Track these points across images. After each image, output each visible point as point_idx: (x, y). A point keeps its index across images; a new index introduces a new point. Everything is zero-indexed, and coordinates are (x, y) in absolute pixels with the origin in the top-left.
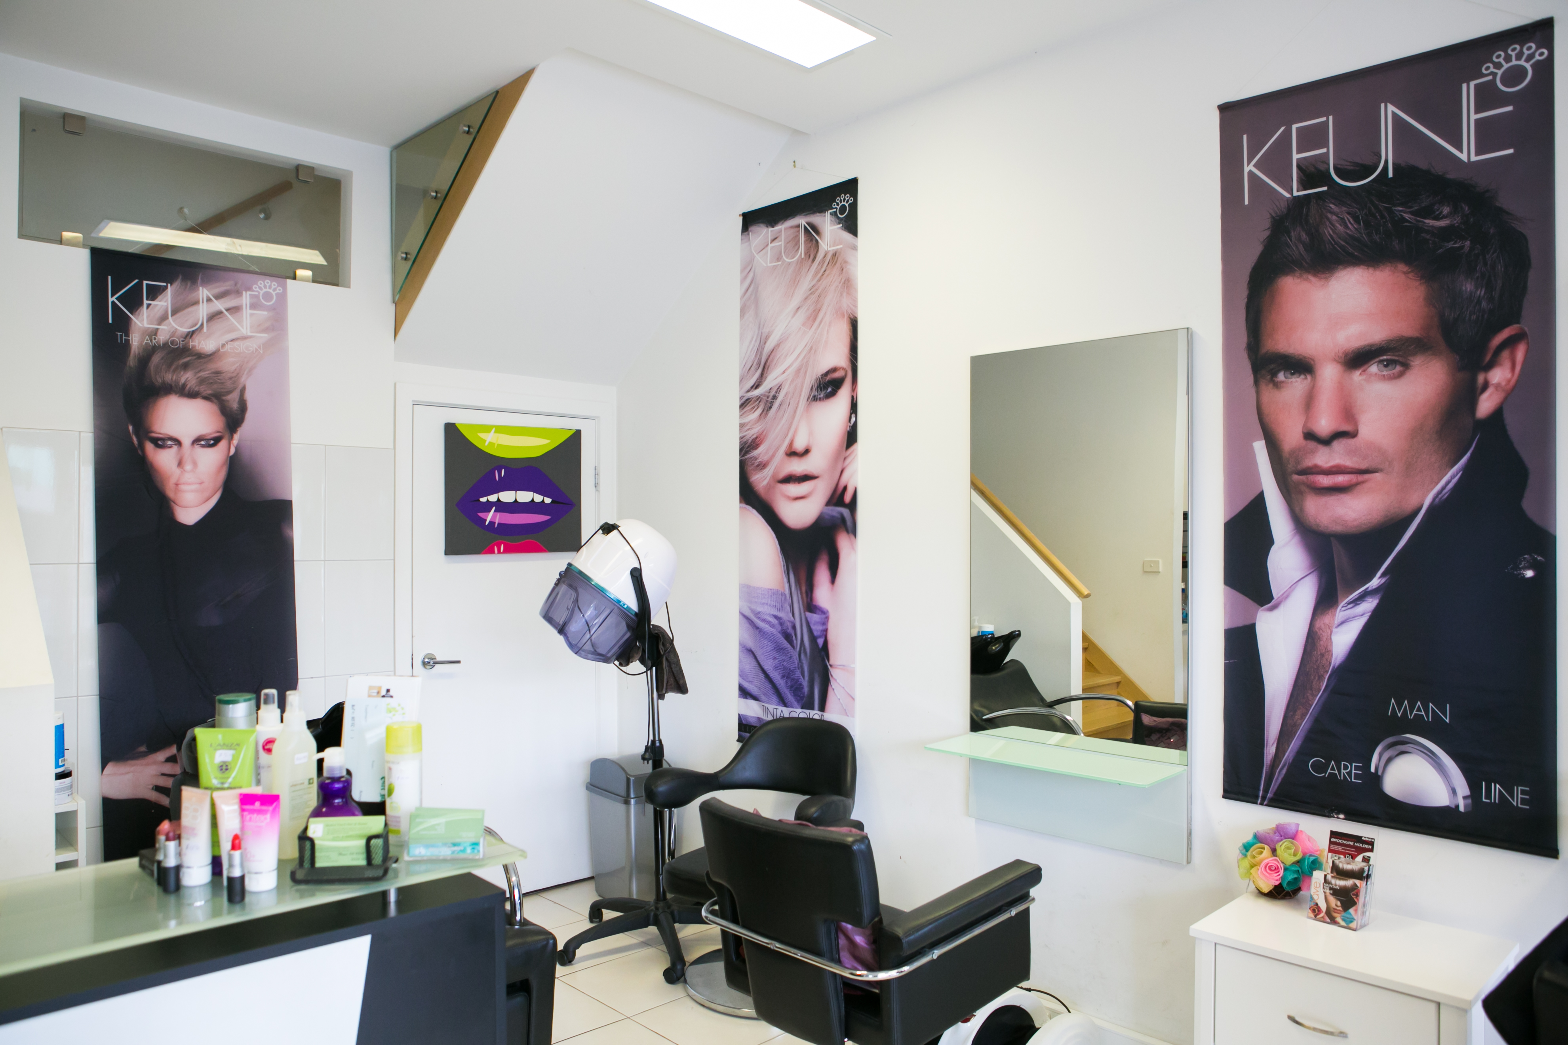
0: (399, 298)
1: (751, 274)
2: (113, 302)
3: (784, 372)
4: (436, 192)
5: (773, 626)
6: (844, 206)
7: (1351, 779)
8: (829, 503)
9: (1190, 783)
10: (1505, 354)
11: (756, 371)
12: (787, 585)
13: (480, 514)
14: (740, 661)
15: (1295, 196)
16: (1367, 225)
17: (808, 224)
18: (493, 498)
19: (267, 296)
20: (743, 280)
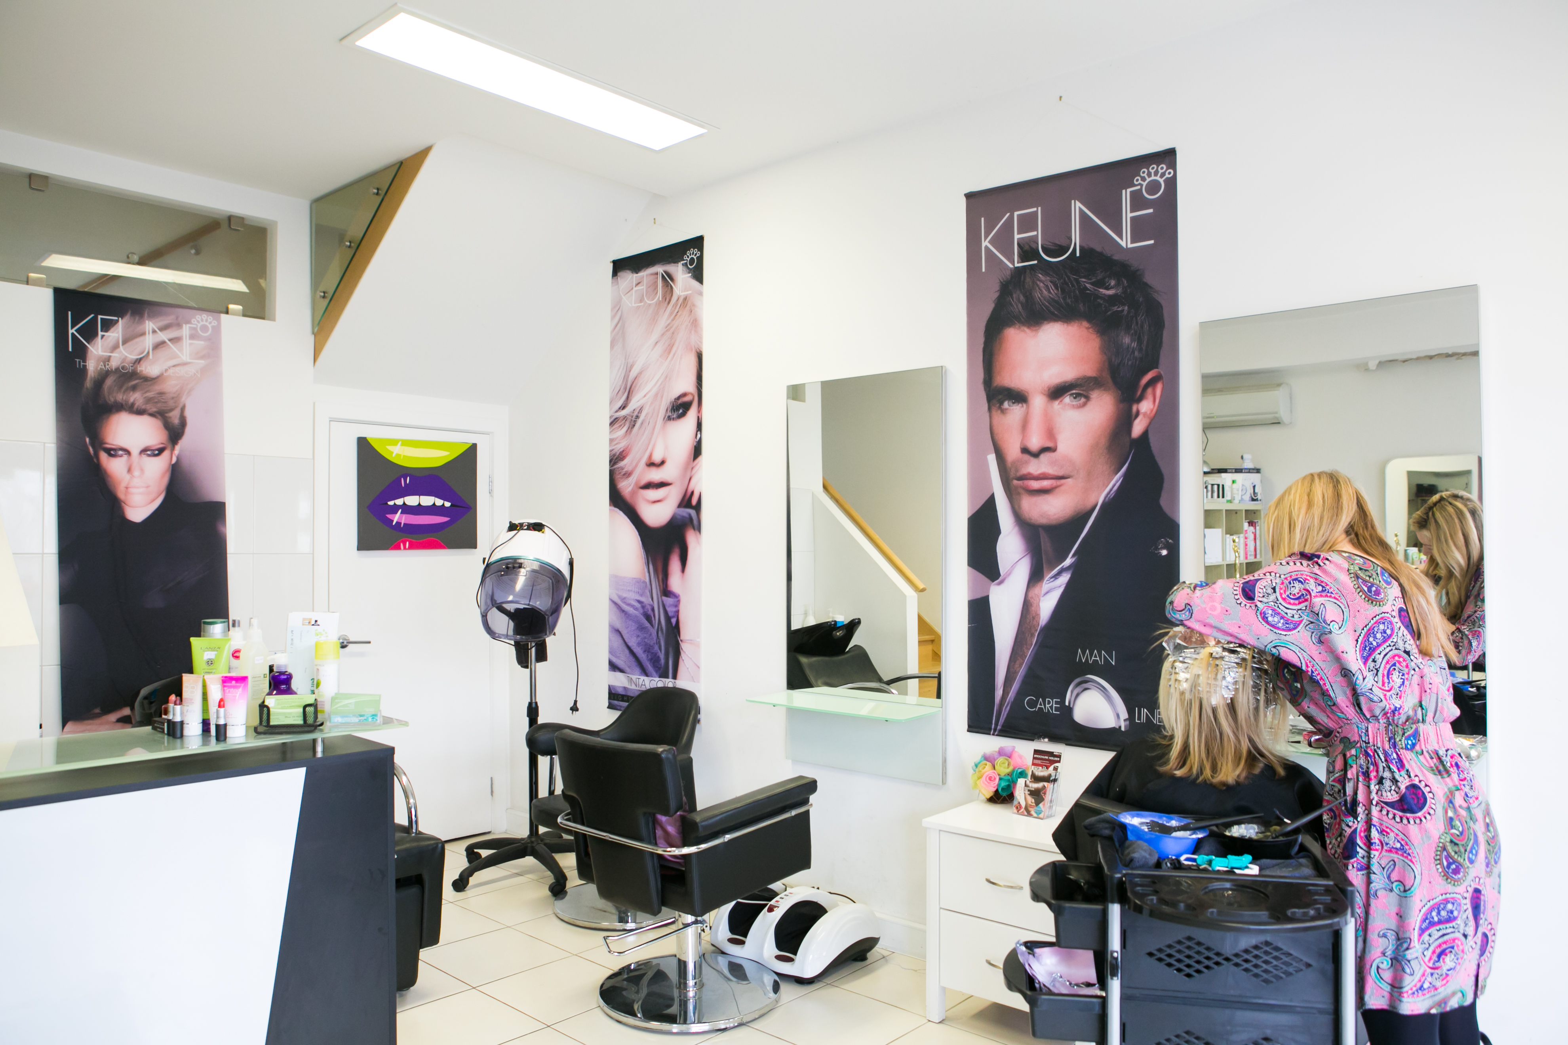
0: (317, 331)
1: (620, 312)
2: (73, 334)
3: (645, 396)
4: (350, 242)
5: (636, 609)
6: (692, 258)
7: (1052, 711)
8: (680, 506)
9: (944, 721)
10: (1150, 390)
11: (623, 395)
12: (647, 574)
13: (389, 516)
14: (610, 640)
15: (1016, 267)
16: (1063, 291)
17: (665, 272)
18: (399, 502)
19: (204, 328)
20: (613, 317)
